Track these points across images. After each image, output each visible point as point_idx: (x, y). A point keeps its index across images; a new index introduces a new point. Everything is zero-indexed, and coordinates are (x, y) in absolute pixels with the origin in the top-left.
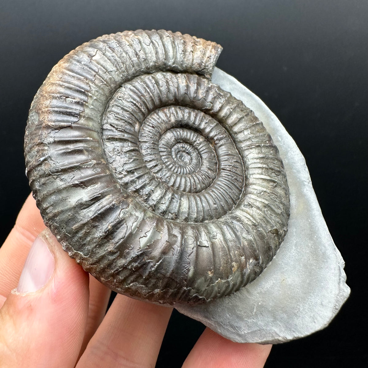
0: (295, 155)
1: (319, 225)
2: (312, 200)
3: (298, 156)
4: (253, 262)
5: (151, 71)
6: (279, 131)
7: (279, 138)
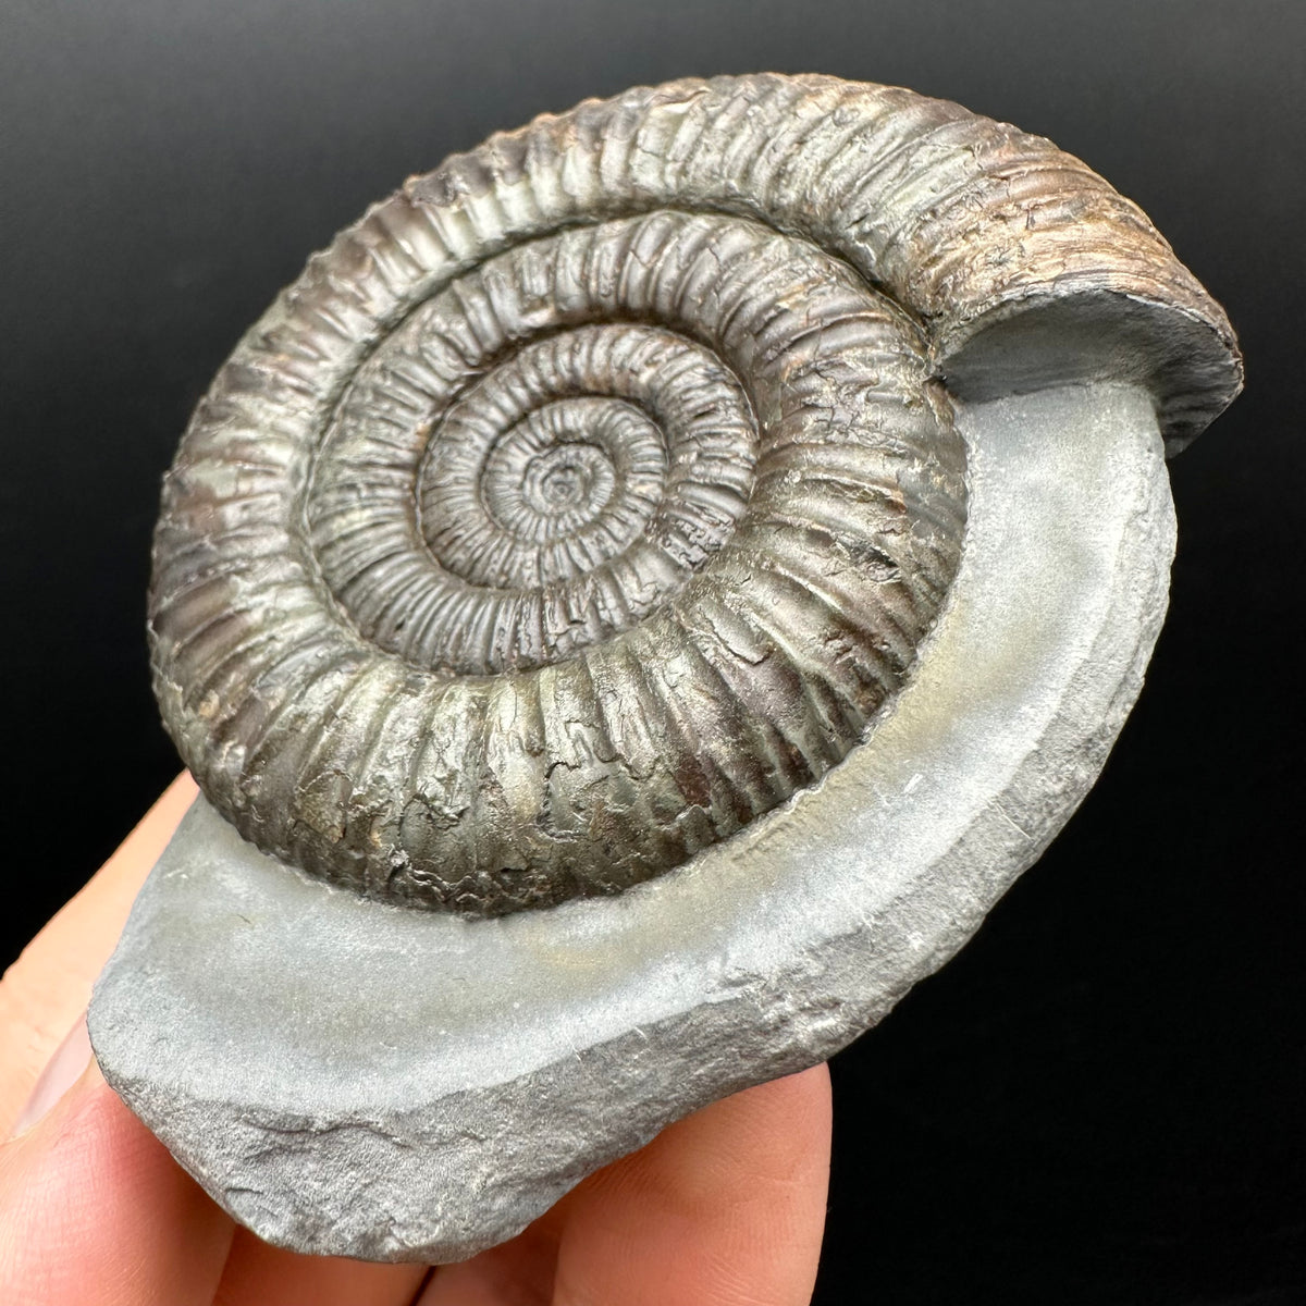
0: (858, 880)
1: (506, 1046)
2: (624, 1004)
3: (862, 898)
4: (241, 761)
5: (781, 222)
6: (959, 766)
7: (917, 781)
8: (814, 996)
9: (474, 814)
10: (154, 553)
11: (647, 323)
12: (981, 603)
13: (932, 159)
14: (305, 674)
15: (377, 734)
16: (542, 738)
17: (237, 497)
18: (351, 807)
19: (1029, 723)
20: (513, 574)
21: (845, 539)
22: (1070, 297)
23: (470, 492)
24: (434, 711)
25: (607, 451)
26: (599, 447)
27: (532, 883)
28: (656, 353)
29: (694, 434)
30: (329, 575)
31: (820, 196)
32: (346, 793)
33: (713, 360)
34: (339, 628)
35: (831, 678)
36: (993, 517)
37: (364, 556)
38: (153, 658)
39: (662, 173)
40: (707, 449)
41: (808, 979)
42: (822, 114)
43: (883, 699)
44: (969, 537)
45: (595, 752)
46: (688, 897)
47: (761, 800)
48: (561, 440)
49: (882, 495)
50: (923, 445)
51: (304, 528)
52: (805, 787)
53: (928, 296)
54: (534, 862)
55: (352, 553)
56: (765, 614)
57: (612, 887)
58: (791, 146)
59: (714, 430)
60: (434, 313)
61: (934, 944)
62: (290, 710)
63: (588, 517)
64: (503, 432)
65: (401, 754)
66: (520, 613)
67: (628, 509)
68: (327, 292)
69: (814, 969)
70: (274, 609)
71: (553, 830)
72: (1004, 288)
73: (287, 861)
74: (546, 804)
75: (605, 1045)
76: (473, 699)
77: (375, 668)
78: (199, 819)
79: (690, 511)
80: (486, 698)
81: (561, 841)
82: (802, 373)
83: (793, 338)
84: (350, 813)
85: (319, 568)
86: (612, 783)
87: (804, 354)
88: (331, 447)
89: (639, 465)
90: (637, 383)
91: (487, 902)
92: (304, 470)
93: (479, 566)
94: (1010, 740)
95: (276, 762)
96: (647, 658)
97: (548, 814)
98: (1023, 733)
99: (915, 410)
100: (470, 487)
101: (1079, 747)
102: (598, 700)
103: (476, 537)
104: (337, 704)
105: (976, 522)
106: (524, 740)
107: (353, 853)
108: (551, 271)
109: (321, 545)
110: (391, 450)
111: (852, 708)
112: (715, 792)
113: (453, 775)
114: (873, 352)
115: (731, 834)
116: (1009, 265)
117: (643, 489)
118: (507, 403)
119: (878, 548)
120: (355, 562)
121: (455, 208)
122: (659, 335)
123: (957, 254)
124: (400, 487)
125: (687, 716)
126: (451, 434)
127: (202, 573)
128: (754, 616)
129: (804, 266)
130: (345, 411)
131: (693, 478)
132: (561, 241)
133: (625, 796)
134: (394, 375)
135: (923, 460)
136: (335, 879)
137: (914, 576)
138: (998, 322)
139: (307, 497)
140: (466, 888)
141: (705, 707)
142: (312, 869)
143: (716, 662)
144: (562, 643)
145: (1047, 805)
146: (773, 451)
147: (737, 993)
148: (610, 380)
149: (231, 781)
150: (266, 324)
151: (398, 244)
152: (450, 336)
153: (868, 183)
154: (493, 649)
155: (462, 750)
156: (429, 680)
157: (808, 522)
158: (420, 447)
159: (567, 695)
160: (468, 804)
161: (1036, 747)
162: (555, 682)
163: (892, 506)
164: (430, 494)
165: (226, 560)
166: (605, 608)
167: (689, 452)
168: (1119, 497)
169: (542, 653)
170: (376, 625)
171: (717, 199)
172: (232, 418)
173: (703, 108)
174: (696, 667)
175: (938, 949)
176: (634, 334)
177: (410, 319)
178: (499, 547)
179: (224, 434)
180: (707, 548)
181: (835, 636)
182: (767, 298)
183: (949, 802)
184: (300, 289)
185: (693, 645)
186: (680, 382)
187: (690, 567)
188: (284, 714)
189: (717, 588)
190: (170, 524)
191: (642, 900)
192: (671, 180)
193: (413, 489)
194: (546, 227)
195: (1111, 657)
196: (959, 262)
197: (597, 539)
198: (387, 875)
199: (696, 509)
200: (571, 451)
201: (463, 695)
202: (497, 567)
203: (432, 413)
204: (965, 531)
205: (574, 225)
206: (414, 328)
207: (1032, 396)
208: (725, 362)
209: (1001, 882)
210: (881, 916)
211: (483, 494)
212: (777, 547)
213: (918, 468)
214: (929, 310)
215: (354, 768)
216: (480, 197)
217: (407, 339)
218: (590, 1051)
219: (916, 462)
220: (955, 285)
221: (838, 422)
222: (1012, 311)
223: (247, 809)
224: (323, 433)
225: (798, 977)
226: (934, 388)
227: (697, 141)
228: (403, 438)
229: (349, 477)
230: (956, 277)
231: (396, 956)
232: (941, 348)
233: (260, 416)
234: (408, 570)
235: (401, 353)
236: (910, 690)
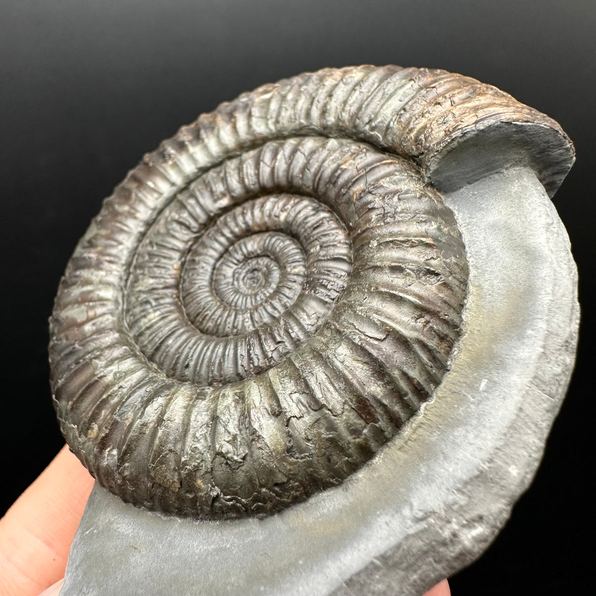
0: (471, 444)
1: (301, 589)
2: (362, 547)
3: (477, 453)
4: (116, 458)
5: (330, 133)
6: (505, 369)
7: (485, 383)
8: (468, 516)
9: (252, 456)
10: (50, 360)
11: (277, 193)
12: (486, 286)
13: (395, 88)
14: (141, 402)
15: (188, 424)
16: (279, 406)
17: (89, 320)
18: (182, 469)
19: (534, 339)
20: (240, 327)
21: (410, 267)
22: (485, 129)
23: (208, 292)
24: (216, 405)
25: (272, 257)
26: (268, 256)
27: (292, 488)
28: (285, 205)
29: (315, 237)
30: (144, 349)
31: (346, 116)
32: (178, 462)
33: (314, 202)
34: (155, 374)
35: (425, 339)
36: (478, 243)
37: (160, 335)
38: (58, 415)
39: (267, 125)
40: (324, 243)
41: (461, 507)
42: (336, 82)
43: (452, 345)
44: (469, 255)
45: (309, 406)
46: (379, 477)
47: (404, 413)
48: (248, 258)
49: (422, 242)
50: (433, 215)
51: (126, 328)
52: (425, 401)
53: (414, 147)
54: (290, 476)
55: (154, 335)
56: (380, 313)
57: (336, 481)
58: (326, 98)
59: (325, 233)
60: (170, 212)
61: (523, 471)
62: (138, 422)
63: (271, 291)
64: (218, 260)
65: (203, 432)
66: (249, 344)
67: (291, 281)
68: (116, 214)
69: (462, 500)
70: (119, 372)
71: (297, 455)
72: (451, 133)
73: (151, 509)
74: (290, 441)
75: (358, 574)
76: (236, 394)
77: (179, 390)
78: (98, 497)
79: (324, 274)
80: (243, 392)
81: (303, 460)
82: (362, 195)
83: (353, 180)
84: (182, 472)
85: (138, 347)
86: (323, 421)
87: (360, 186)
88: (132, 286)
89: (291, 259)
90: (279, 221)
91: (269, 505)
92: (120, 301)
93: (221, 327)
94: (527, 350)
95: (135, 453)
96: (324, 350)
97: (292, 446)
98: (533, 344)
99: (425, 199)
100: (207, 289)
101: (562, 346)
102: (304, 379)
103: (216, 313)
104: (163, 413)
105: (469, 247)
106: (269, 409)
107: (188, 495)
108: (224, 180)
109: (137, 335)
110: (162, 280)
111: (439, 352)
112: (380, 414)
113: (235, 437)
114: (395, 178)
115: (393, 435)
116: (449, 123)
117: (296, 270)
118: (217, 246)
119: (428, 268)
120: (157, 339)
121: (170, 162)
122: (284, 198)
123: (421, 125)
124: (172, 297)
125: (354, 376)
126: (192, 267)
127: (77, 363)
128: (374, 315)
129: (348, 149)
130: (135, 267)
131: (320, 258)
132: (225, 166)
133: (331, 427)
134: (157, 244)
135: (436, 222)
136: (181, 513)
137: (450, 278)
138: (453, 149)
139: (124, 314)
140: (256, 500)
141: (362, 369)
142: (167, 510)
143: (362, 344)
144: (275, 355)
145: (557, 380)
146: (359, 235)
147: (424, 525)
148: (265, 223)
149: (112, 470)
150: (88, 236)
151: (147, 185)
152: (181, 220)
153: (368, 105)
154: (240, 367)
155: (236, 422)
156: (209, 390)
157: (389, 263)
158: (178, 276)
159: (286, 380)
160: (247, 451)
161: (542, 350)
162: (278, 375)
163: (428, 245)
164: (188, 298)
165: (89, 353)
166: (293, 332)
167: (315, 246)
168: (537, 219)
169: (266, 363)
170: (174, 369)
171: (296, 130)
172: (79, 283)
173: (279, 93)
174: (352, 349)
175: (527, 473)
176: (272, 199)
177: (159, 218)
178: (229, 316)
179: (76, 292)
180: (338, 290)
181: (420, 316)
182: (334, 166)
183: (506, 390)
184: (102, 216)
185: (347, 338)
186: (301, 216)
187: (331, 301)
188: (135, 426)
189: (351, 307)
190: (56, 342)
191: (355, 485)
192: (272, 127)
193: (178, 297)
194: (217, 161)
195: (563, 296)
196: (425, 127)
197: (279, 299)
198: (210, 503)
199: (326, 272)
200: (254, 262)
201: (230, 394)
202: (231, 325)
203: (180, 259)
204: (466, 253)
205: (230, 158)
206: (162, 221)
207: (476, 183)
208: (320, 201)
209: (546, 428)
210: (491, 461)
211: (214, 291)
212: (376, 279)
213: (434, 226)
214: (415, 153)
215: (179, 446)
216: (181, 155)
217: (160, 227)
218: (351, 580)
219: (433, 223)
220: (426, 138)
221: (388, 213)
222: (458, 142)
223: (124, 484)
224: (127, 280)
225: (455, 507)
226: (429, 189)
227: (280, 108)
228: (168, 273)
229: (145, 298)
230: (425, 135)
231: (225, 549)
232: (428, 168)
233: (94, 278)
234: (184, 337)
235: (158, 233)
236: (465, 337)
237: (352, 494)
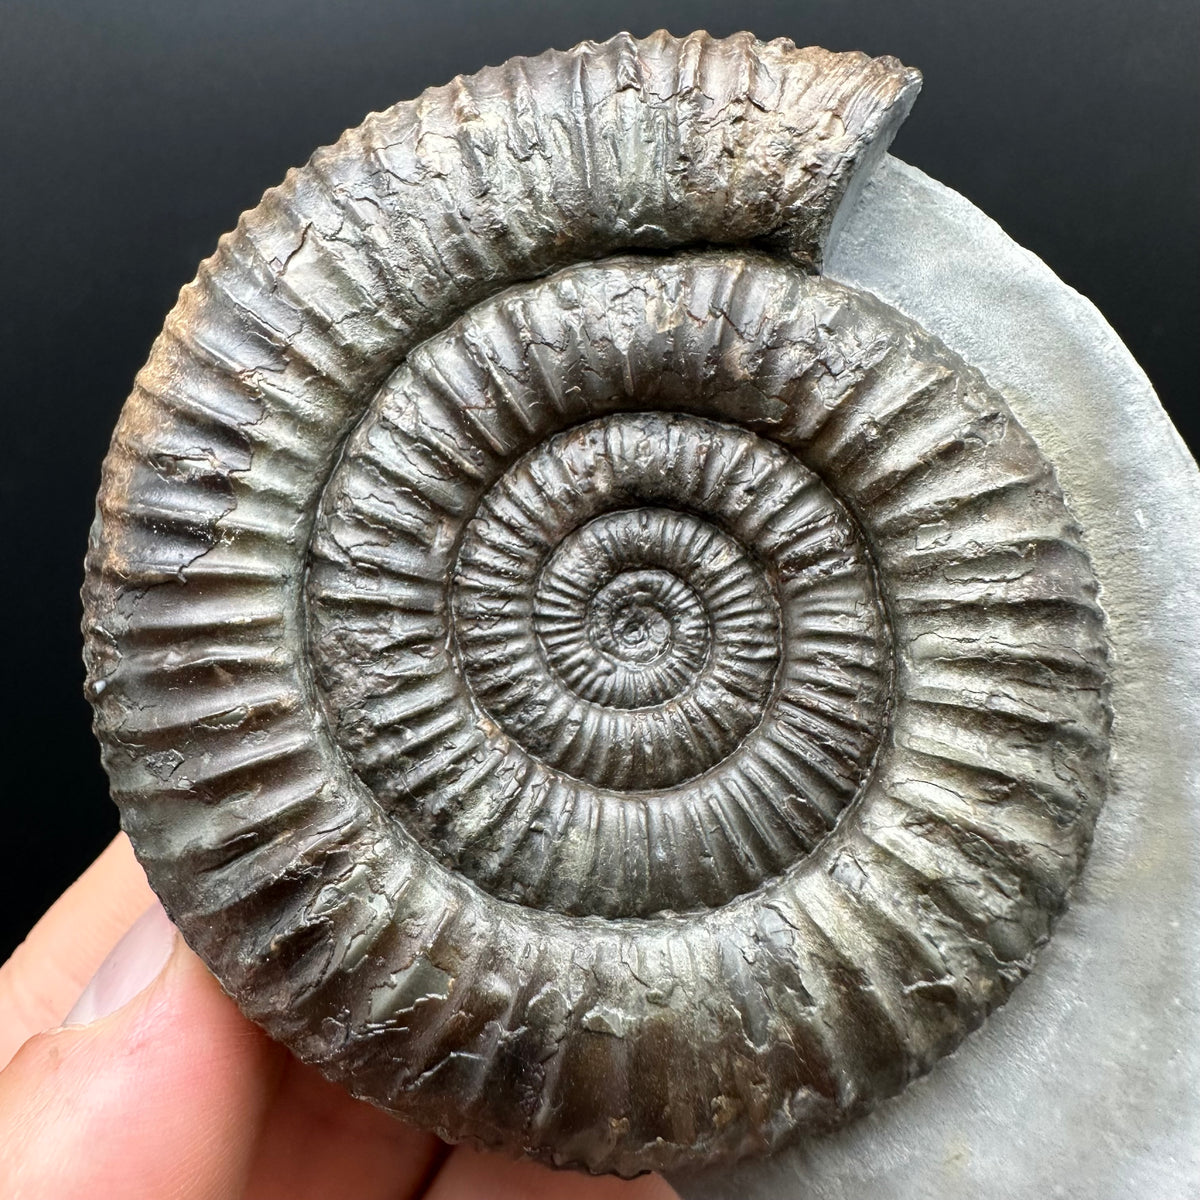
6: (1148, 480)
7: (1141, 515)
12: (1015, 379)
21: (964, 432)
39: (381, 324)
46: (1138, 737)
52: (1096, 594)
79: (809, 532)
83: (716, 343)
87: (735, 346)
90: (600, 495)
119: (982, 416)
131: (773, 509)
157: (932, 448)
163: (948, 381)
199: (810, 527)
213: (910, 340)
219: (907, 337)
227: (382, 273)
236: (1058, 473)
237: (1130, 787)
